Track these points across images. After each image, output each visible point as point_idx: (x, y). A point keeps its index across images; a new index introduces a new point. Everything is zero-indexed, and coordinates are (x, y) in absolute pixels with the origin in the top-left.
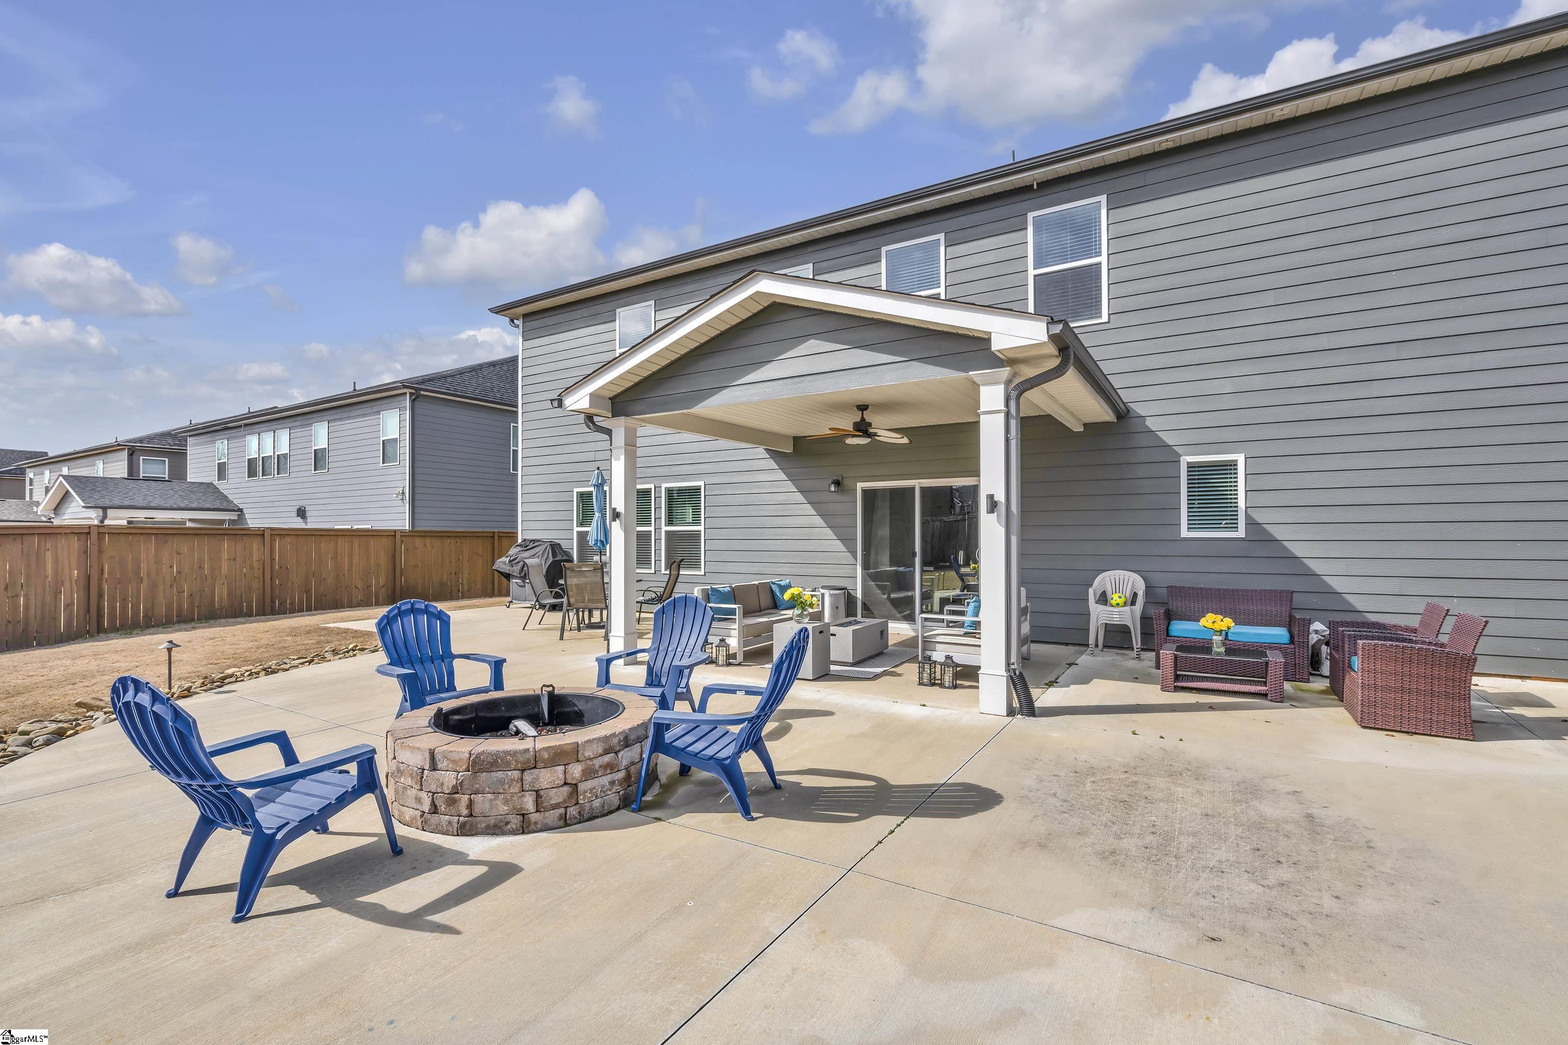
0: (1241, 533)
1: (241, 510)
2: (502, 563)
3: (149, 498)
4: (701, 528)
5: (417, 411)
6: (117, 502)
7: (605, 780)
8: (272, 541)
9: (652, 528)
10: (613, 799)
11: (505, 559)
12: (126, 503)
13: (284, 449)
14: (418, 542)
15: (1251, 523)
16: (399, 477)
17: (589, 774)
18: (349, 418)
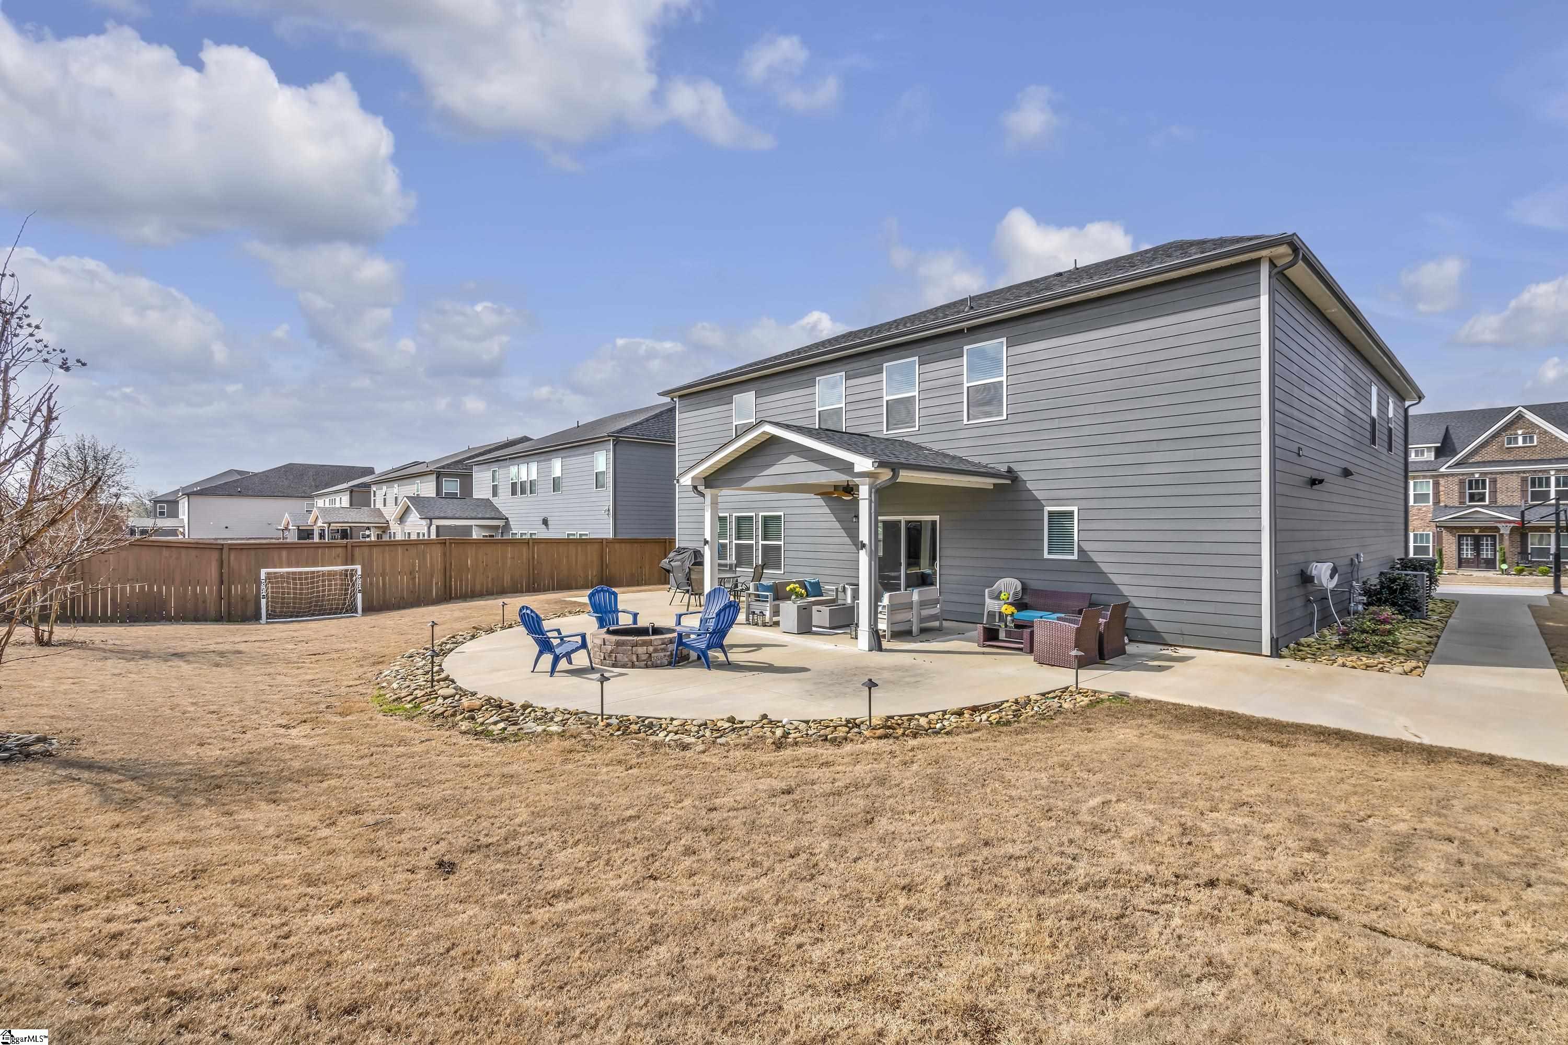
0: (1075, 557)
1: (507, 519)
2: (664, 563)
3: (454, 512)
4: (782, 543)
5: (617, 452)
6: (437, 514)
7: (662, 654)
8: (534, 546)
9: (754, 542)
10: (666, 663)
11: (667, 560)
12: (442, 515)
13: (534, 476)
14: (617, 546)
15: (1081, 551)
16: (606, 498)
17: (656, 651)
18: (574, 456)
